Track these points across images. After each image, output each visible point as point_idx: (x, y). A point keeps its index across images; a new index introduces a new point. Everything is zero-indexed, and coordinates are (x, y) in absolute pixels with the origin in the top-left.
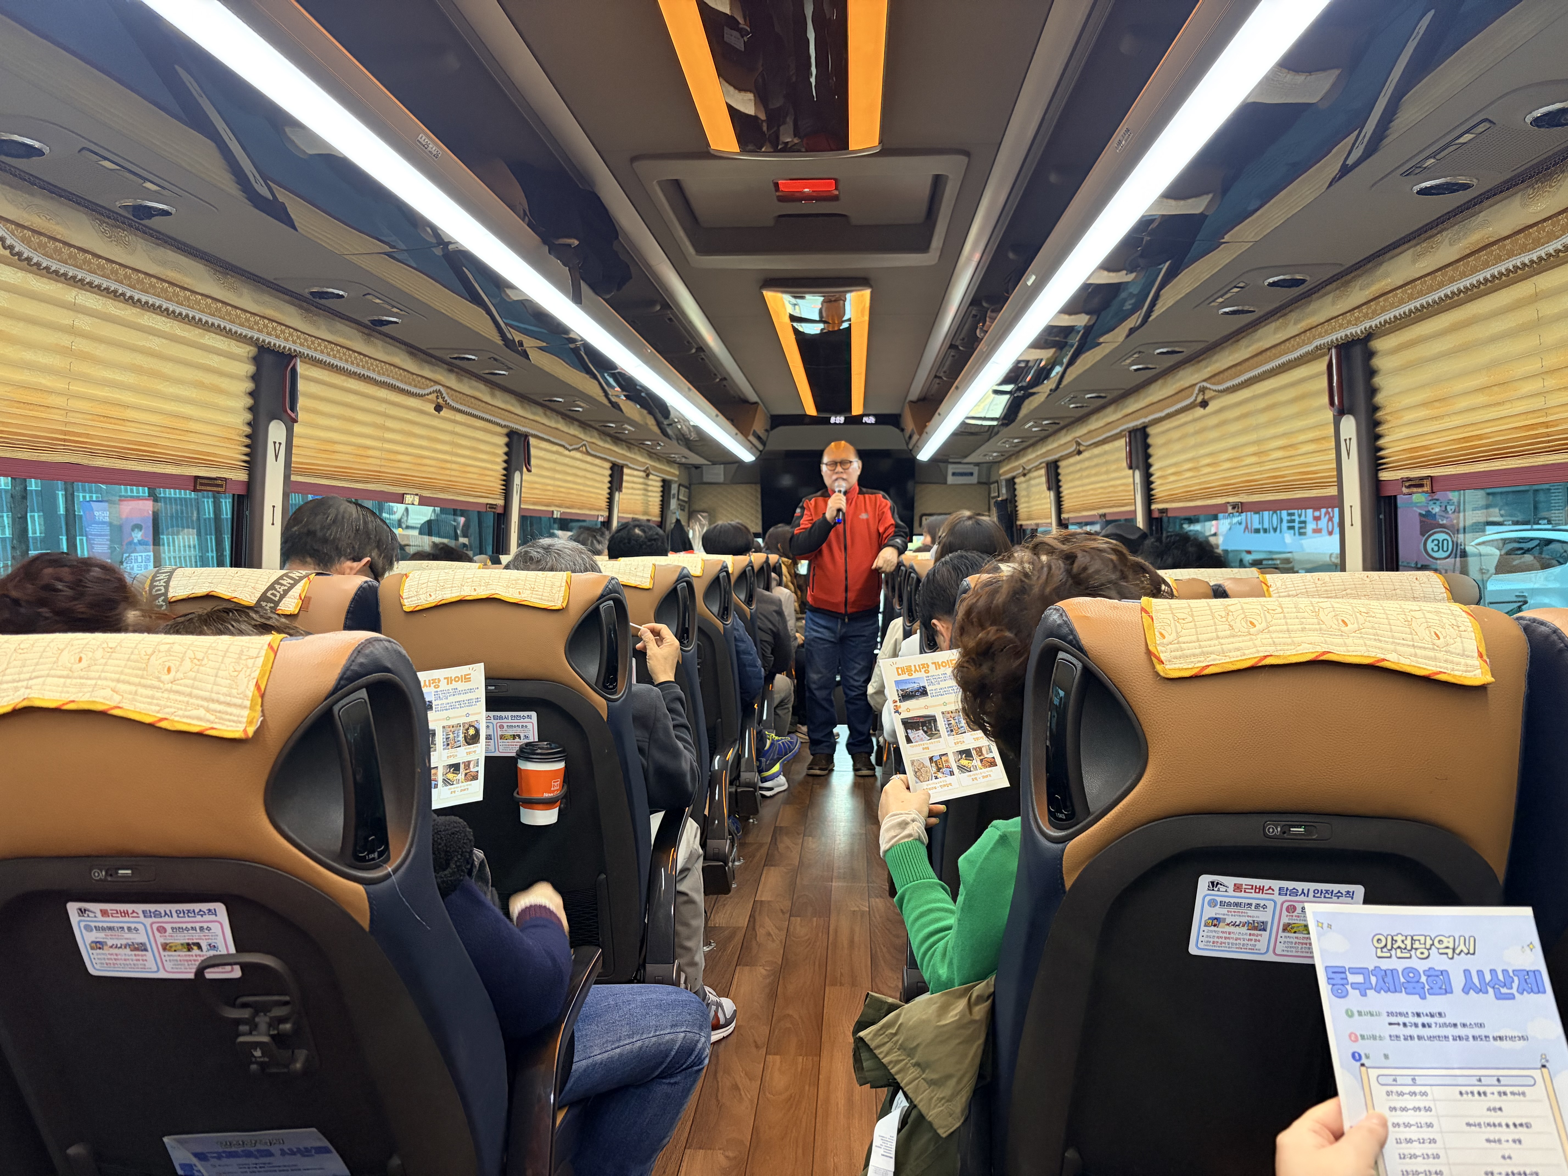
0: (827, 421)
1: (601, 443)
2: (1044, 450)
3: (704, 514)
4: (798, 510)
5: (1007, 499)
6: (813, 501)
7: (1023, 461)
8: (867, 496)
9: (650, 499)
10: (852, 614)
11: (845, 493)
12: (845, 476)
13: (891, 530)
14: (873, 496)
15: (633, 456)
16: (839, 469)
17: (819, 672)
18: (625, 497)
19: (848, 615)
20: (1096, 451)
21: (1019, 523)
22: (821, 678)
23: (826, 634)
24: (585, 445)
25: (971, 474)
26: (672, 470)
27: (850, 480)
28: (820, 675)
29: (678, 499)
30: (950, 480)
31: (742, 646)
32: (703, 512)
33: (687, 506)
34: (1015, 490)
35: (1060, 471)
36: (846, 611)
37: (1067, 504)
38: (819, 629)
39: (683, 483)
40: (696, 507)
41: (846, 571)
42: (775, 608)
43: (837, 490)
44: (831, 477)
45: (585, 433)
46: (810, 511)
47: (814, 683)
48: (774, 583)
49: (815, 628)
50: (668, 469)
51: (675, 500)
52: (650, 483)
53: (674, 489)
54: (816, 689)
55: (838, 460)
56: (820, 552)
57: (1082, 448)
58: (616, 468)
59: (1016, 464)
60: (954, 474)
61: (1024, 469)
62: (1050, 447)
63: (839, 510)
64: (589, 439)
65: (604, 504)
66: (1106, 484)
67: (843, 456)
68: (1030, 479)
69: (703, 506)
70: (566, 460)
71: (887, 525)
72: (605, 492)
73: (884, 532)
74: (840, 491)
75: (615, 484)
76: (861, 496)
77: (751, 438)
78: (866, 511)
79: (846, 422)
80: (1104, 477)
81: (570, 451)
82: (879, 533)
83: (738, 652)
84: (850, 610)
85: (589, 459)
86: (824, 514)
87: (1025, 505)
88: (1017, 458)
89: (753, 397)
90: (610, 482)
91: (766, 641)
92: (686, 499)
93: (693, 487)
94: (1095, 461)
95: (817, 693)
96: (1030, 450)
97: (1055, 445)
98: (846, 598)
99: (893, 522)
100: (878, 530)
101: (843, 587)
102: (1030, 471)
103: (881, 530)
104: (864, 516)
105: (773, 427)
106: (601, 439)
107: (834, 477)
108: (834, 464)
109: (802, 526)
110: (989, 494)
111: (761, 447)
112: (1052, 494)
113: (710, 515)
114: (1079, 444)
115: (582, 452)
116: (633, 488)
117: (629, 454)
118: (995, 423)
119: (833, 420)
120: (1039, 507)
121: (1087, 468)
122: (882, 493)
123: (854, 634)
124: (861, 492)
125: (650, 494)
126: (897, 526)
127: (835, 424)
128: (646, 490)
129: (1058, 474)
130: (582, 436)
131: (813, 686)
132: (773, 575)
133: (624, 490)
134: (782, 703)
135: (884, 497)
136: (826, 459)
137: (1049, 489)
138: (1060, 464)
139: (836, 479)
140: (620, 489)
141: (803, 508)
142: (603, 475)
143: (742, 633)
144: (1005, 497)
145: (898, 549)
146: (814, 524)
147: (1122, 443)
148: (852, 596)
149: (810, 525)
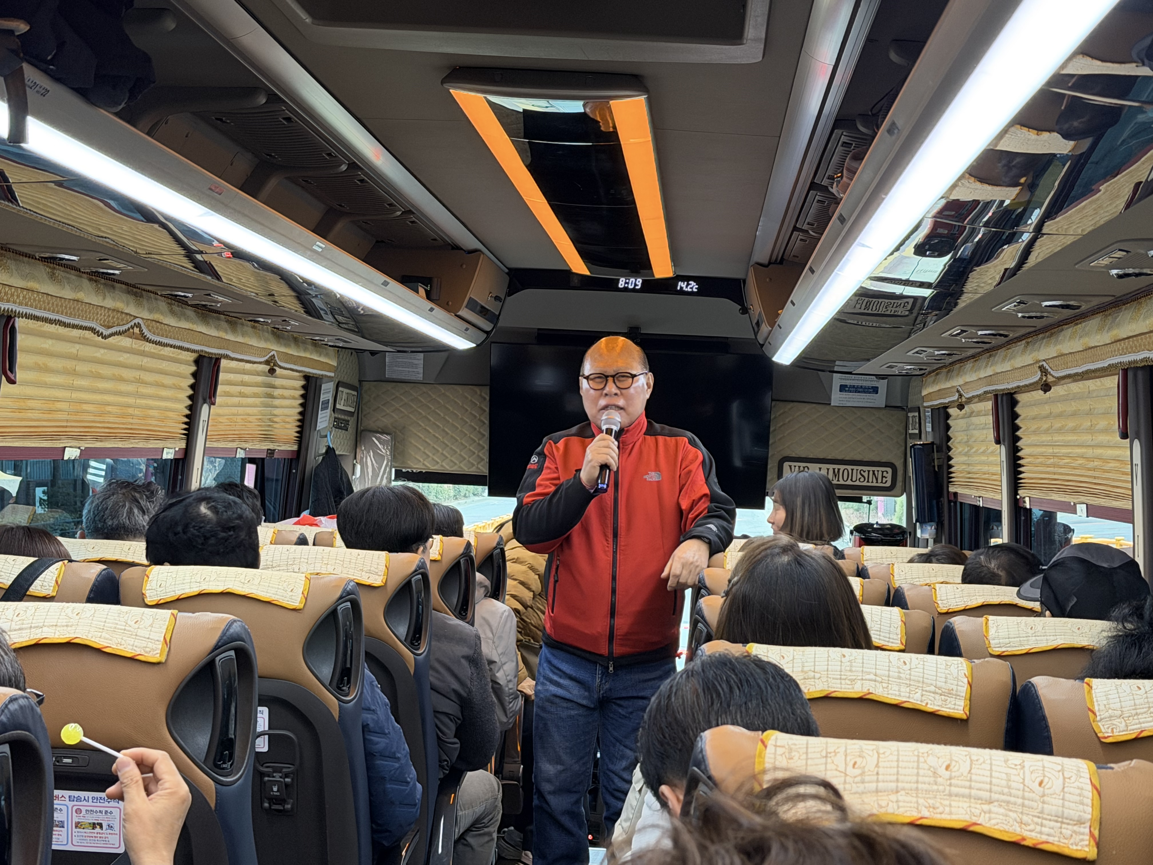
0: (611, 285)
1: (171, 321)
2: (989, 372)
3: (384, 437)
4: (534, 459)
5: (932, 443)
6: (561, 444)
7: (957, 382)
8: (660, 438)
9: (277, 411)
10: (622, 657)
11: (619, 435)
12: (621, 402)
13: (704, 505)
14: (671, 440)
15: (240, 339)
16: (611, 388)
17: (559, 761)
18: (221, 411)
19: (614, 659)
20: (1076, 387)
21: (952, 489)
22: (561, 772)
23: (575, 692)
24: (138, 326)
25: (875, 390)
26: (323, 359)
27: (630, 410)
28: (560, 767)
29: (334, 409)
30: (837, 398)
31: (380, 742)
32: (382, 433)
33: (352, 421)
34: (948, 427)
35: (1018, 409)
36: (611, 653)
37: (1028, 473)
38: (562, 681)
39: (346, 379)
40: (370, 423)
41: (614, 578)
42: (466, 651)
43: (604, 428)
44: (596, 401)
45: (139, 305)
46: (554, 461)
47: (549, 781)
48: (479, 593)
49: (555, 678)
50: (315, 357)
51: (329, 411)
52: (278, 382)
53: (327, 392)
54: (553, 793)
55: (611, 371)
56: (568, 540)
57: (1050, 379)
58: (206, 361)
59: (948, 385)
60: (843, 388)
61: (961, 395)
62: (999, 368)
63: (604, 467)
64: (146, 315)
65: (179, 428)
66: (1090, 452)
67: (619, 365)
68: (971, 415)
69: (385, 421)
70: (100, 353)
71: (695, 497)
72: (182, 406)
73: (691, 508)
74: (609, 431)
75: (203, 388)
76: (650, 439)
77: (464, 312)
78: (657, 469)
79: (643, 290)
80: (1086, 438)
81: (105, 337)
82: (681, 512)
83: (369, 755)
84: (618, 650)
85: (149, 347)
86: (579, 470)
87: (963, 459)
88: (949, 376)
89: (469, 242)
90: (192, 387)
91: (447, 714)
92: (352, 410)
93: (366, 385)
94: (1074, 406)
95: (550, 798)
96: (969, 365)
97: (1006, 366)
98: (612, 628)
99: (707, 491)
100: (678, 505)
101: (605, 609)
102: (970, 400)
103: (685, 505)
104: (653, 476)
105: (512, 290)
106: (173, 313)
107: (603, 402)
108: (604, 377)
109: (538, 490)
110: (906, 428)
111: (487, 326)
112: (1002, 451)
113: (394, 439)
114: (1044, 371)
115: (133, 336)
116: (242, 395)
117: (231, 337)
118: (927, 293)
119: (621, 284)
120: (986, 468)
121: (1060, 415)
122: (689, 434)
123: (624, 694)
124: (650, 431)
125: (277, 402)
126: (713, 498)
127: (626, 289)
128: (271, 396)
129: (1015, 416)
130: (132, 310)
131: (546, 787)
132: (479, 576)
133: (218, 400)
134: (476, 825)
135: (692, 442)
136: (587, 368)
137: (998, 442)
138: (1019, 397)
139: (606, 408)
140: (210, 397)
141: (542, 455)
142: (179, 375)
143: (382, 717)
144: (930, 440)
145: (709, 543)
146: (559, 488)
147: (1112, 382)
148: (622, 624)
149: (553, 489)
